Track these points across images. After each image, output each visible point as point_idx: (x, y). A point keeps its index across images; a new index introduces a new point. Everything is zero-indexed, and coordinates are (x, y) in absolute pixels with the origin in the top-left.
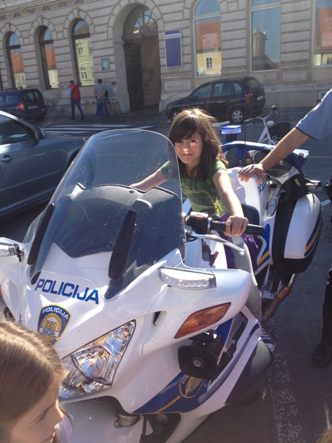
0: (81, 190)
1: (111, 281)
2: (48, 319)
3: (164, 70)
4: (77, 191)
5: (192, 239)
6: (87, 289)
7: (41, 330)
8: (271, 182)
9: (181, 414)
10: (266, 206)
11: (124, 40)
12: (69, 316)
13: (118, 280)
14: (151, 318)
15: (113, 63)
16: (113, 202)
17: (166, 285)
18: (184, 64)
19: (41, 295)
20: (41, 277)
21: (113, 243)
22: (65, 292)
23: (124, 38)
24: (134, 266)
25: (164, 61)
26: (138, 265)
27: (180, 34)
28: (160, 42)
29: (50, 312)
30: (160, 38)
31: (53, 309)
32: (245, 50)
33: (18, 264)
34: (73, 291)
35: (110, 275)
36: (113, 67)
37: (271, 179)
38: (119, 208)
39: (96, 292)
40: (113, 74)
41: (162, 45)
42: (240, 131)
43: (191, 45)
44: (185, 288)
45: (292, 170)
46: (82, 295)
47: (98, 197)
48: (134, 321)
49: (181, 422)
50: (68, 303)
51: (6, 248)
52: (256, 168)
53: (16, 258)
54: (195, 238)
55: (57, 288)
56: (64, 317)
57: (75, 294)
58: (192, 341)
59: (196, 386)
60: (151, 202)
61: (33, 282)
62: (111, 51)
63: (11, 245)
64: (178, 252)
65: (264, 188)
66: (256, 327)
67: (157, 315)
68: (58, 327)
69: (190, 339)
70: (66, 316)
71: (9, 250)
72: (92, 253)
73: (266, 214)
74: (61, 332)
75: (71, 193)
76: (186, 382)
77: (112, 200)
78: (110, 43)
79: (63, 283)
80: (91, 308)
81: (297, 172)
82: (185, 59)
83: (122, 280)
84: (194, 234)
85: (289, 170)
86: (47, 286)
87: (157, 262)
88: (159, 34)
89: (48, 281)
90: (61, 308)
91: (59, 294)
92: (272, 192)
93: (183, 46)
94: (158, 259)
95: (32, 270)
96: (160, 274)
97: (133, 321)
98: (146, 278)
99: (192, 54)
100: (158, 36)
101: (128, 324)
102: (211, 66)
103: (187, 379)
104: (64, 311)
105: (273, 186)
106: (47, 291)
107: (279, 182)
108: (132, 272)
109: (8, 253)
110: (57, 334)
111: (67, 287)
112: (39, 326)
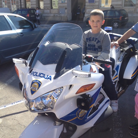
0: (49, 43)
1: (56, 73)
2: (34, 84)
3: (87, 4)
4: (47, 44)
6: (48, 75)
7: (32, 87)
9: (77, 126)
10: (118, 59)
13: (58, 73)
14: (69, 87)
17: (75, 76)
19: (32, 77)
24: (64, 69)
26: (66, 69)
29: (35, 82)
33: (25, 67)
34: (43, 76)
35: (56, 71)
36: (66, 2)
37: (121, 48)
38: (61, 49)
39: (51, 77)
40: (66, 5)
42: (112, 29)
46: (46, 77)
47: (54, 46)
49: (77, 130)
50: (41, 80)
52: (115, 43)
53: (25, 65)
54: (88, 64)
55: (38, 75)
57: (44, 77)
58: (82, 97)
59: (83, 115)
60: (72, 48)
61: (30, 72)
63: (24, 60)
65: (118, 51)
67: (71, 86)
70: (40, 84)
73: (118, 61)
75: (45, 44)
76: (79, 113)
77: (59, 47)
80: (48, 82)
81: (132, 46)
83: (60, 73)
84: (87, 62)
85: (129, 45)
87: (72, 69)
89: (35, 72)
90: (39, 81)
96: (73, 72)
97: (62, 87)
102: (107, 4)
103: (80, 111)
104: (40, 82)
106: (35, 75)
107: (124, 50)
108: (63, 71)
109: (22, 63)
110: (37, 89)
111: (41, 74)
112: (31, 86)
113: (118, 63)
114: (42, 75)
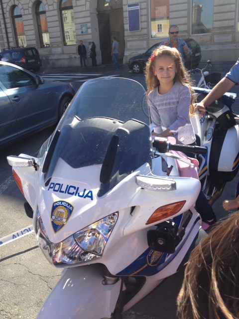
0: (78, 121)
1: (101, 185)
2: (58, 210)
3: (127, 33)
4: (75, 122)
5: (156, 156)
6: (85, 190)
7: (53, 217)
8: (209, 116)
9: (146, 277)
10: (205, 134)
11: (98, 11)
12: (73, 208)
13: (106, 184)
14: (129, 210)
15: (90, 28)
16: (101, 129)
17: (140, 187)
18: (142, 29)
19: (52, 194)
20: (52, 181)
21: (103, 158)
22: (70, 192)
23: (98, 9)
24: (117, 174)
25: (127, 27)
26: (120, 174)
27: (139, 7)
28: (124, 13)
29: (60, 205)
30: (124, 10)
31: (61, 203)
32: (186, 18)
33: (35, 172)
34: (75, 191)
35: (101, 181)
36: (90, 31)
37: (209, 114)
38: (106, 134)
39: (91, 192)
40: (90, 37)
41: (126, 14)
43: (147, 15)
44: (154, 190)
45: (224, 108)
46: (81, 194)
47: (91, 126)
48: (118, 212)
49: (146, 283)
50: (72, 200)
51: (27, 161)
52: (199, 106)
53: (33, 168)
54: (158, 156)
55: (64, 189)
56: (70, 209)
57: (77, 193)
58: (157, 227)
59: (158, 258)
60: (129, 130)
61: (47, 184)
62: (88, 19)
63: (30, 159)
64: (148, 165)
66: (198, 219)
67: (133, 208)
68: (65, 216)
69: (156, 225)
70: (71, 208)
71: (29, 163)
72: (88, 165)
73: (205, 140)
74: (67, 219)
75: (71, 123)
76: (151, 255)
77: (101, 128)
78: (88, 14)
79: (68, 186)
80: (87, 203)
81: (228, 109)
82: (142, 25)
83: (109, 184)
84: (158, 153)
85: (222, 107)
86: (57, 187)
87: (133, 171)
88: (124, 7)
89: (57, 184)
90: (67, 203)
91: (65, 193)
92: (209, 123)
93: (141, 16)
94: (134, 169)
95: (45, 177)
96: (136, 180)
97: (116, 212)
98: (126, 183)
99: (147, 22)
100: (122, 8)
101: (114, 214)
102: (161, 30)
103: (152, 253)
104: (69, 204)
105: (210, 120)
106: (57, 191)
107: (214, 116)
108: (116, 178)
109: (28, 165)
110: (64, 220)
111: (71, 188)
112: (52, 215)
113: (206, 143)
114: (72, 190)
